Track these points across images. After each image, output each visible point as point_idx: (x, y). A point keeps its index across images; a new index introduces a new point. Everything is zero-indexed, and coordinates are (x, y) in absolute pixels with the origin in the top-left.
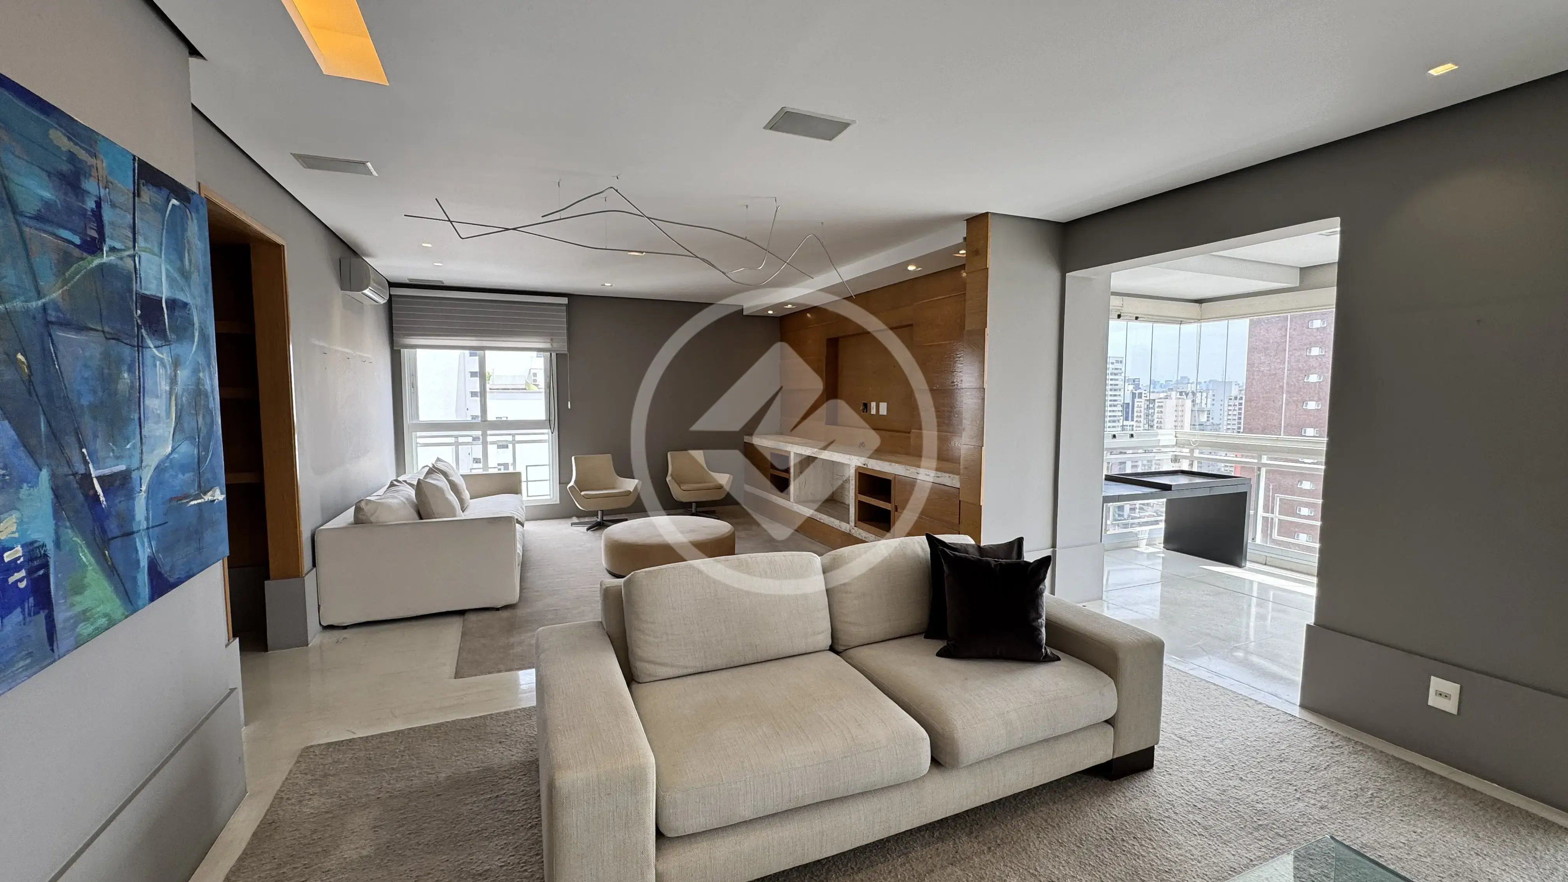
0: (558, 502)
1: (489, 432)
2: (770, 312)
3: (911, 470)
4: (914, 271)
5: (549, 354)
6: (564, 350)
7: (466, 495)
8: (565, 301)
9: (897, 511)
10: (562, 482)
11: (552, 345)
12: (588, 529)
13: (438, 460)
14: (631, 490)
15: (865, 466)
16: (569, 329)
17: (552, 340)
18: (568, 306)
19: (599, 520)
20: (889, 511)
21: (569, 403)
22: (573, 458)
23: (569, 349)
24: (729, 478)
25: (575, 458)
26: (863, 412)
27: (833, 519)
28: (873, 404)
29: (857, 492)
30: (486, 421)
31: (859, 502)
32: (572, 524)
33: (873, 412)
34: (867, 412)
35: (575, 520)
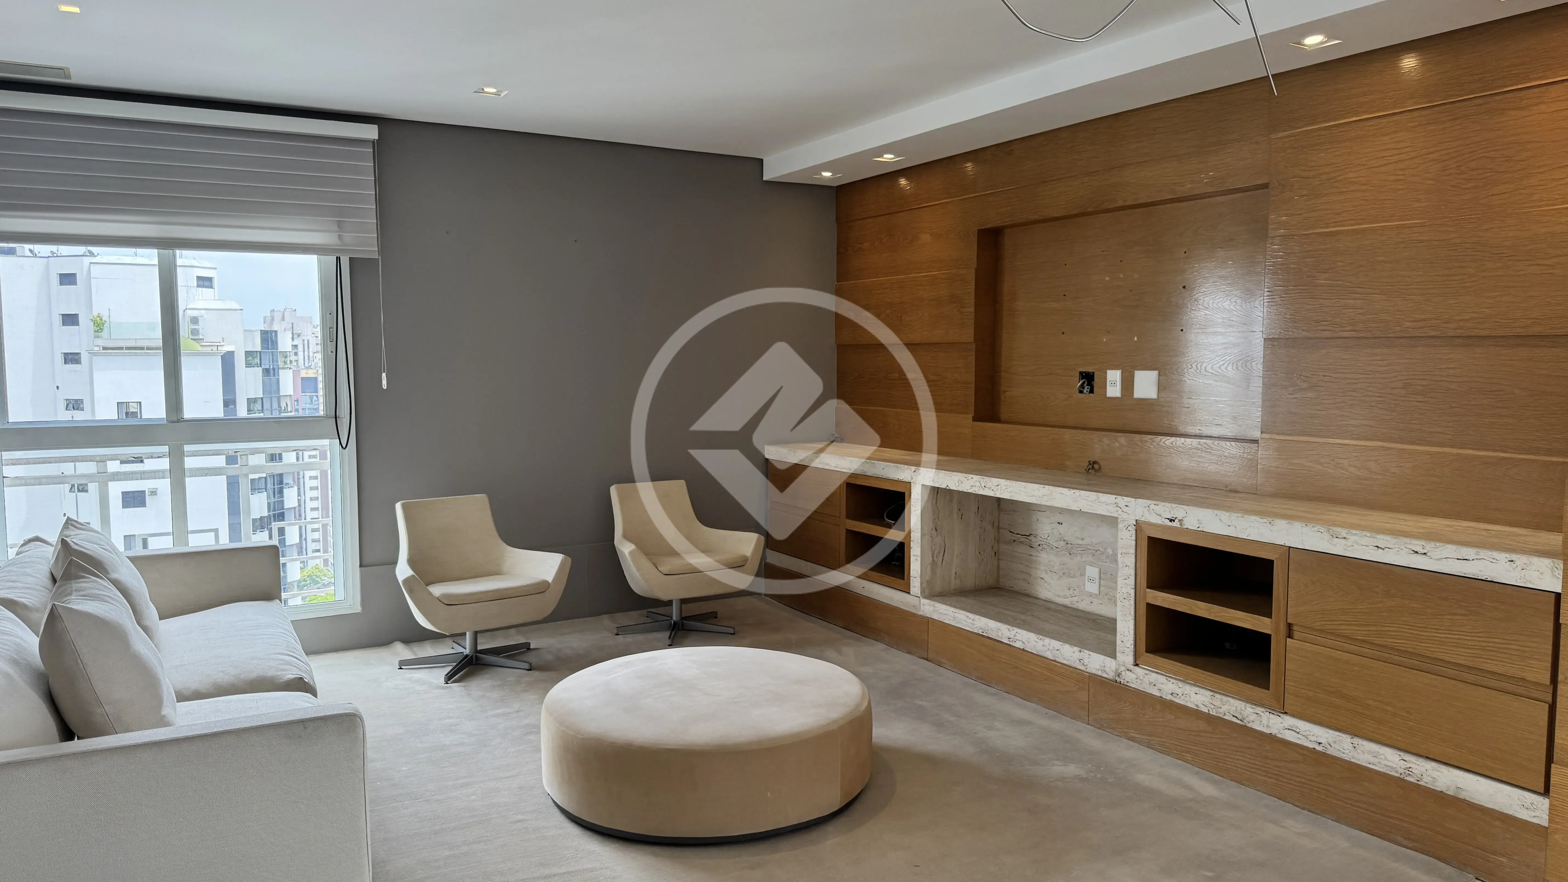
0: (358, 609)
1: (187, 448)
2: (827, 174)
3: (1353, 538)
4: (1319, 50)
5: (333, 259)
6: (370, 248)
7: (151, 612)
8: (371, 132)
9: (1290, 635)
10: (367, 560)
11: (340, 237)
12: (449, 678)
13: (69, 523)
14: (550, 579)
15: (1176, 524)
16: (381, 201)
17: (340, 224)
18: (378, 146)
19: (467, 651)
20: (1267, 638)
21: (384, 375)
22: (398, 506)
23: (382, 250)
24: (758, 540)
25: (404, 507)
26: (1081, 392)
27: (1056, 644)
28: (1114, 377)
29: (1144, 583)
30: (180, 420)
31: (1151, 608)
32: (403, 664)
33: (1114, 390)
34: (1092, 391)
35: (402, 652)
